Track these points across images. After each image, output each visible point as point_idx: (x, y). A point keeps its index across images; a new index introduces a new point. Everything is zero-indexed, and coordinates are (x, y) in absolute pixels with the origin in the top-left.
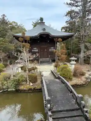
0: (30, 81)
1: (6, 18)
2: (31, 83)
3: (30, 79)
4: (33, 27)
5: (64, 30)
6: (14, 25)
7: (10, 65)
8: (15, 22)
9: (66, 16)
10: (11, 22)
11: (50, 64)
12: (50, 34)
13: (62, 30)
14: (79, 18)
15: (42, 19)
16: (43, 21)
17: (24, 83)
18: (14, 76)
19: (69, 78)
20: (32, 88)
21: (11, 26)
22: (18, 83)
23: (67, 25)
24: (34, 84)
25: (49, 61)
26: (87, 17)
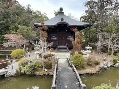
0: (45, 67)
1: (30, 8)
2: (46, 69)
3: (45, 66)
4: (55, 15)
5: (83, 20)
6: (38, 13)
7: (29, 52)
8: (38, 11)
9: (85, 6)
10: (35, 11)
11: (66, 51)
12: (67, 24)
13: (81, 19)
14: (98, 8)
15: (61, 9)
16: (62, 11)
17: (39, 69)
18: (31, 62)
19: (82, 66)
20: (47, 74)
21: (35, 15)
22: (34, 68)
23: (86, 14)
24: (48, 70)
25: (66, 49)
26: (106, 7)
